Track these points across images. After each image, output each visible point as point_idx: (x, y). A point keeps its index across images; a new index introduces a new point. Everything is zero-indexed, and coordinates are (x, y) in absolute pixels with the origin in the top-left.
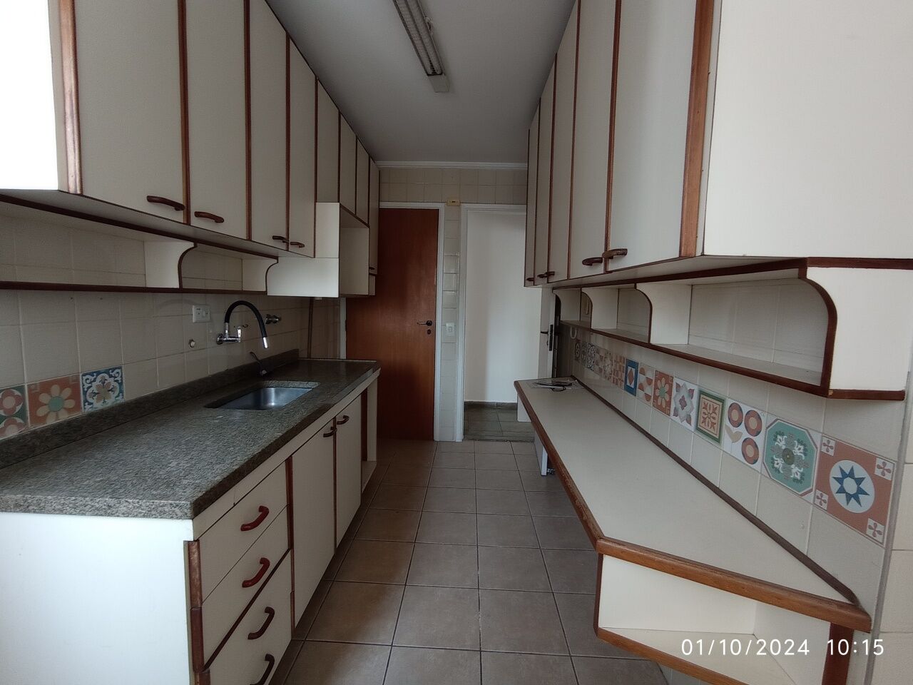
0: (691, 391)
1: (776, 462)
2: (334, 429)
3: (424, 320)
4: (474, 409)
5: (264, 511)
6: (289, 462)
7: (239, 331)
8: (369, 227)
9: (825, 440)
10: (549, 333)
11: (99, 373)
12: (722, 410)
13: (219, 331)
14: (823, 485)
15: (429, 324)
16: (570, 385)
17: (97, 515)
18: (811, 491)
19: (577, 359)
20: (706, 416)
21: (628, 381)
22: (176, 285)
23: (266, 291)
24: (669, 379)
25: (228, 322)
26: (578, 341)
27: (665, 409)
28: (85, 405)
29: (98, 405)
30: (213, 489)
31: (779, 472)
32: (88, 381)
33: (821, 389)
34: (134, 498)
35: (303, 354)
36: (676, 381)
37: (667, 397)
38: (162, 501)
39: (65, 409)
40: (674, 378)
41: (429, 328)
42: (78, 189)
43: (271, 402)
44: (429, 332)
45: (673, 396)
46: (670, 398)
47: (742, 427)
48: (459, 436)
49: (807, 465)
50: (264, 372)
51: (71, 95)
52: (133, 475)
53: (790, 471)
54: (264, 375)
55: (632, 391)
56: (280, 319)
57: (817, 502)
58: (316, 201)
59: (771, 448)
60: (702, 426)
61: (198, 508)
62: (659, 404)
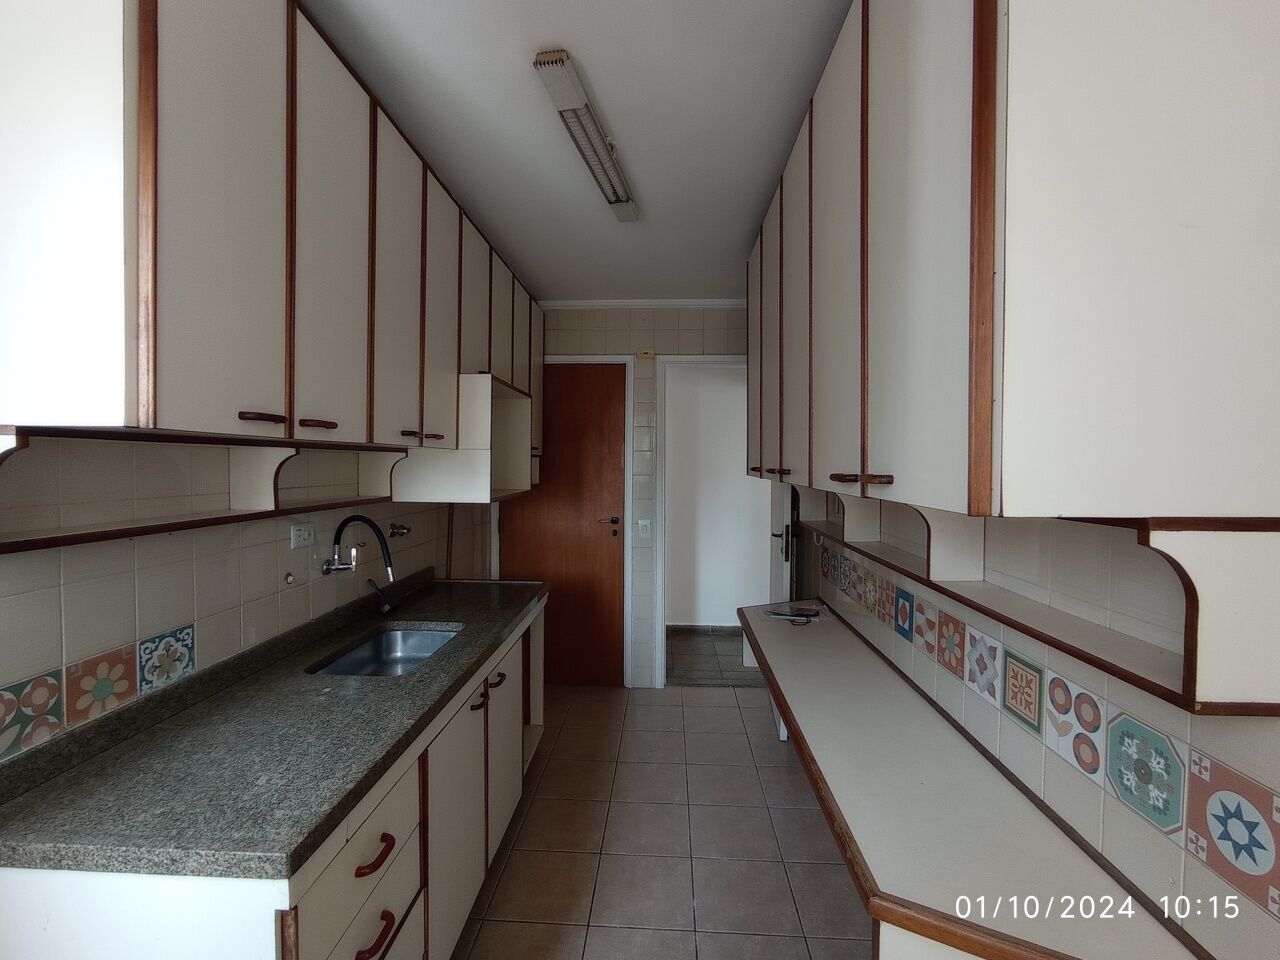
0: (993, 650)
1: (1126, 777)
2: (485, 695)
3: (607, 516)
4: (681, 637)
5: (388, 841)
6: (423, 760)
7: (354, 552)
8: (530, 397)
9: (1195, 757)
10: (784, 536)
11: (162, 638)
12: (1040, 685)
13: (326, 556)
14: (1197, 822)
15: (615, 521)
16: (817, 614)
17: (155, 873)
18: (1180, 828)
19: (825, 575)
20: (1016, 690)
21: (900, 618)
22: (270, 506)
23: (391, 497)
24: (960, 628)
25: (339, 544)
26: (825, 550)
27: (956, 669)
28: (141, 686)
29: (159, 683)
30: (319, 827)
31: (1131, 793)
32: (148, 651)
33: (1184, 698)
34: (209, 848)
35: (441, 574)
36: (969, 630)
37: (958, 651)
38: (247, 853)
39: (115, 694)
40: (967, 627)
41: (615, 527)
42: (151, 422)
43: (396, 652)
44: (615, 533)
45: (966, 653)
46: (963, 653)
47: (1072, 715)
48: (659, 680)
49: (1171, 789)
50: (387, 608)
51: (146, 302)
52: (205, 802)
53: (1148, 795)
54: (389, 611)
55: (907, 634)
56: (409, 530)
57: (1192, 847)
58: (459, 373)
59: (1117, 757)
60: (1011, 703)
61: (296, 861)
62: (947, 660)
